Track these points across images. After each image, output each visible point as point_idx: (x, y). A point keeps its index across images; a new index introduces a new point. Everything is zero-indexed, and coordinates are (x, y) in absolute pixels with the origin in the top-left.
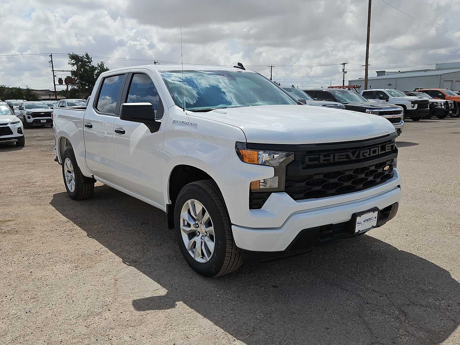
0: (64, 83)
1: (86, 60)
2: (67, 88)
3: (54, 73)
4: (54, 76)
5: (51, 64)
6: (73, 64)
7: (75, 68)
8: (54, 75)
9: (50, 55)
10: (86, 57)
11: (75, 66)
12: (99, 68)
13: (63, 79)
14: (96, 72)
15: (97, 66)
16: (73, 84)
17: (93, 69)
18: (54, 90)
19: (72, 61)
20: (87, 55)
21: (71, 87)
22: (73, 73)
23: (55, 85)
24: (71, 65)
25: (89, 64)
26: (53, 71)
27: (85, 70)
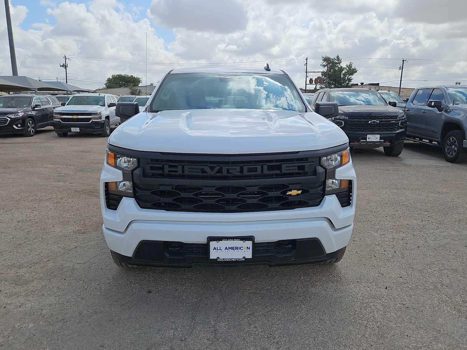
0: (314, 83)
1: (336, 61)
2: (316, 87)
3: (307, 74)
4: (307, 77)
5: (306, 66)
6: (324, 66)
7: (325, 69)
8: (306, 75)
9: (306, 58)
10: (337, 59)
11: (326, 68)
12: (347, 68)
13: (314, 79)
14: (344, 72)
15: (346, 66)
16: (322, 83)
17: (341, 69)
18: (305, 89)
19: (324, 63)
20: (338, 57)
21: (319, 85)
22: (323, 73)
23: (306, 84)
24: (323, 67)
25: (338, 65)
26: (306, 72)
27: (335, 71)
